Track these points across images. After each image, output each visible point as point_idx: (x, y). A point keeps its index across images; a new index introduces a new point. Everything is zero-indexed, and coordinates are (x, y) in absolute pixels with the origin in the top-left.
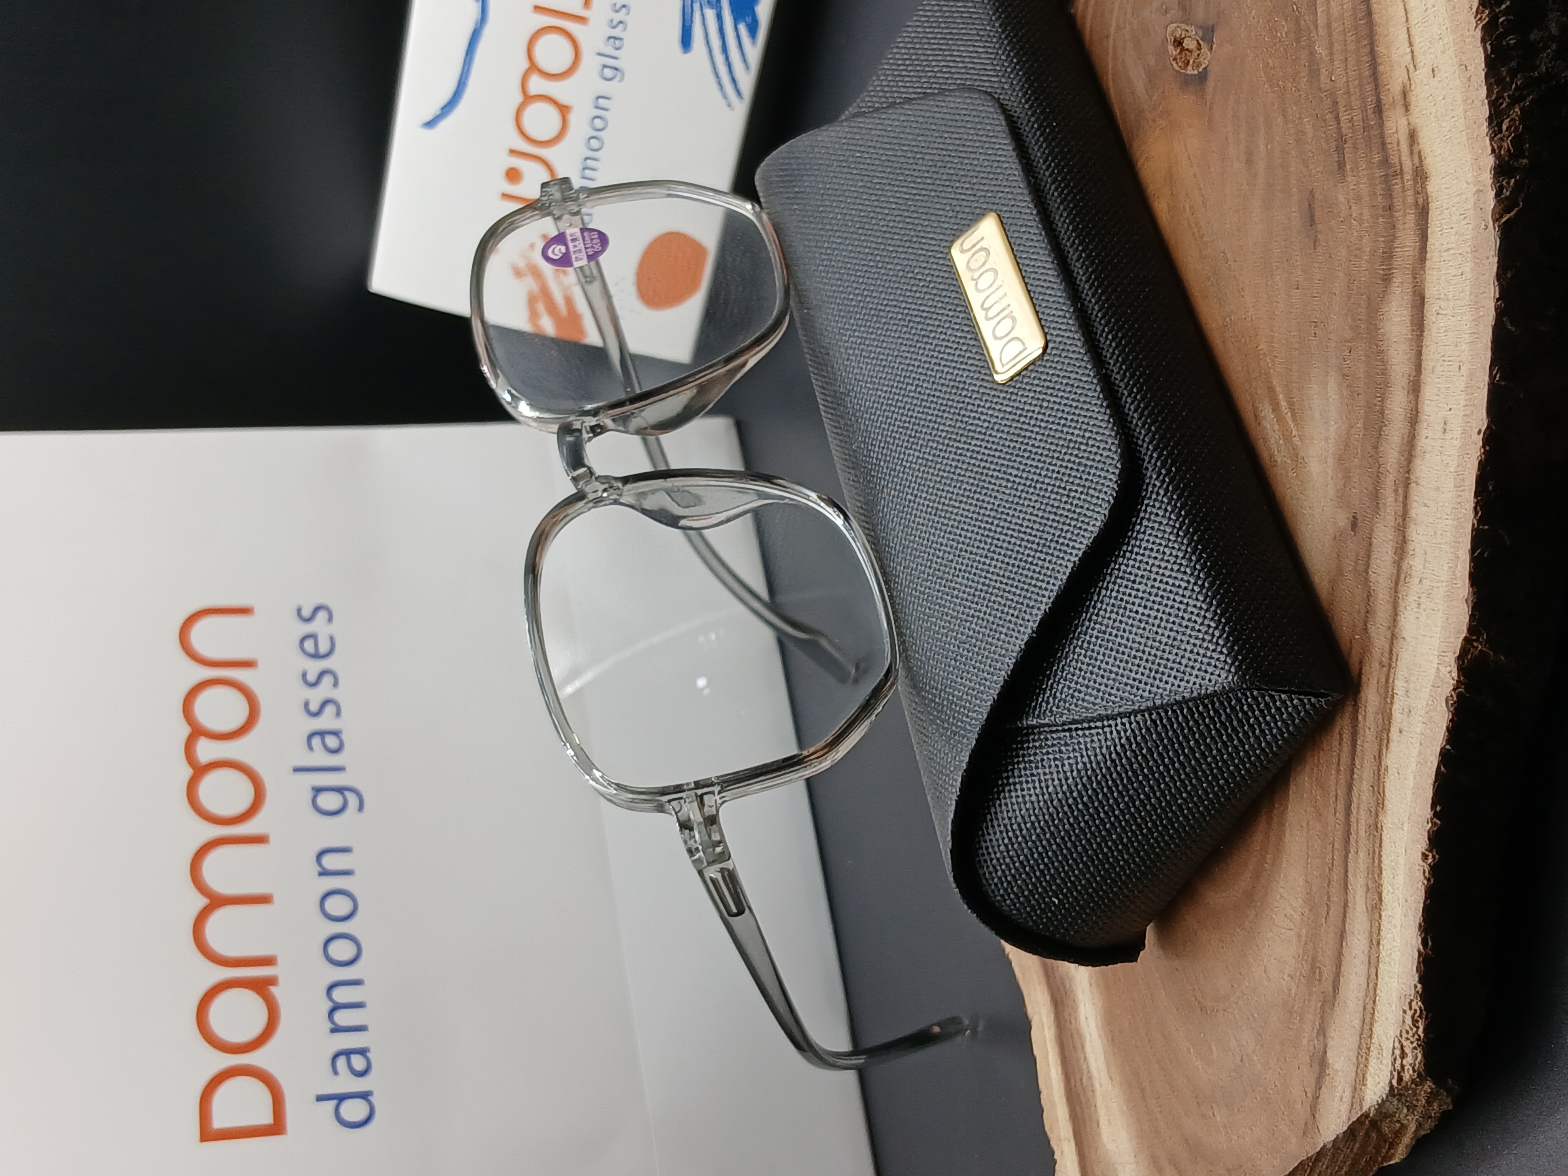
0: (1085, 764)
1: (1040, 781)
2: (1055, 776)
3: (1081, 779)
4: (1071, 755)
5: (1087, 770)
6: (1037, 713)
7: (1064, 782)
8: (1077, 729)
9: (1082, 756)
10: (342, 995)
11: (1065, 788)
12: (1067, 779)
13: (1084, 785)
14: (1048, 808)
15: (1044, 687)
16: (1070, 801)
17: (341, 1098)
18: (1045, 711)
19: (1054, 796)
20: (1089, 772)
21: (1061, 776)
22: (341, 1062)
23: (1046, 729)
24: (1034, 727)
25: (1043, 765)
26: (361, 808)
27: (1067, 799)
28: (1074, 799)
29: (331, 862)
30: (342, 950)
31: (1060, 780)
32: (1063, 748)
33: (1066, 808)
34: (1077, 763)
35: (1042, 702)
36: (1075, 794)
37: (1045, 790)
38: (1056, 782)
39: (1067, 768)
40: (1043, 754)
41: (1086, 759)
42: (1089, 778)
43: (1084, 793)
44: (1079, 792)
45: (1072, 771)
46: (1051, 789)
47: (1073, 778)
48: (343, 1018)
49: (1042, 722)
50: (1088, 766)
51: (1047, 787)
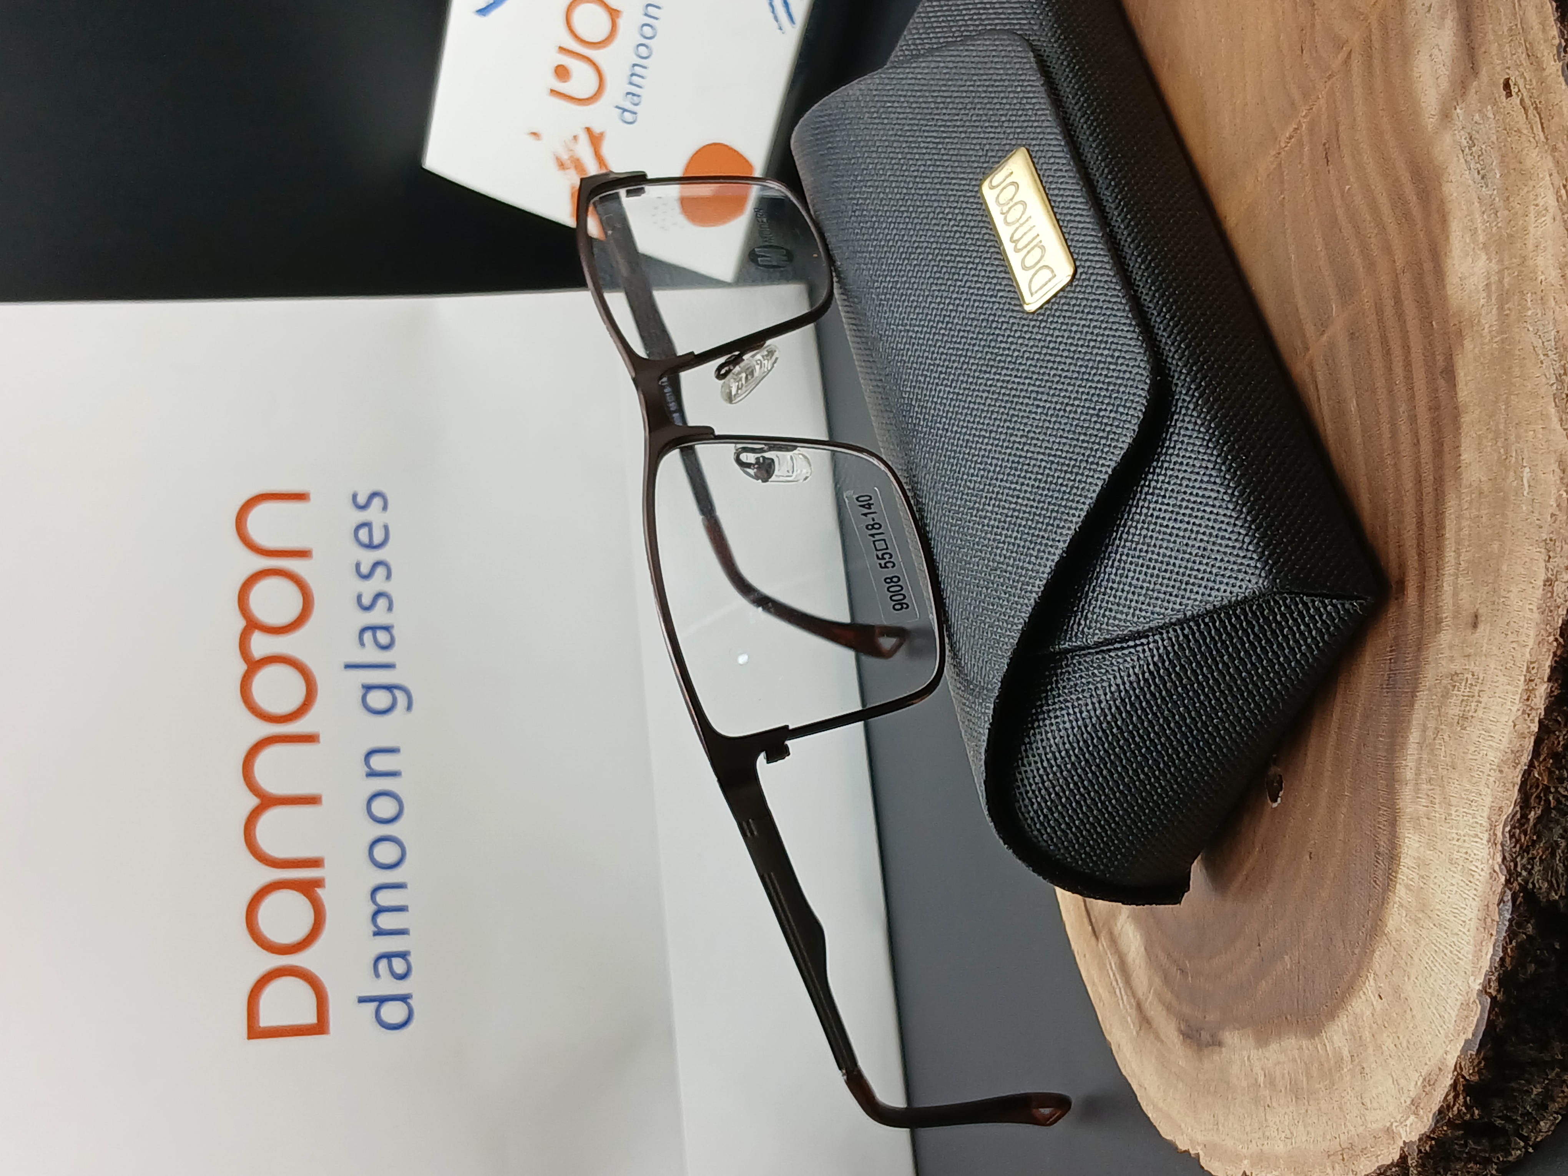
0: (1118, 685)
1: (1073, 707)
2: (1089, 701)
3: (1114, 701)
4: (1105, 678)
5: (1120, 692)
7: (1097, 705)
8: (1109, 650)
9: (1115, 678)
11: (1098, 712)
12: (1100, 702)
13: (1117, 708)
15: (1075, 609)
16: (1104, 725)
19: (1088, 721)
21: (1095, 700)
23: (1078, 653)
24: (1067, 651)
25: (1076, 690)
27: (1101, 724)
28: (1108, 723)
31: (1093, 703)
32: (1096, 671)
34: (1110, 686)
35: (1073, 624)
36: (1109, 718)
37: (1078, 715)
38: (1090, 707)
39: (1100, 692)
40: (1077, 679)
41: (1119, 681)
42: (1123, 700)
43: (1118, 716)
44: (1113, 716)
45: (1105, 694)
46: (1085, 714)
47: (1107, 701)
49: (1074, 644)
50: (1122, 687)
51: (1081, 712)
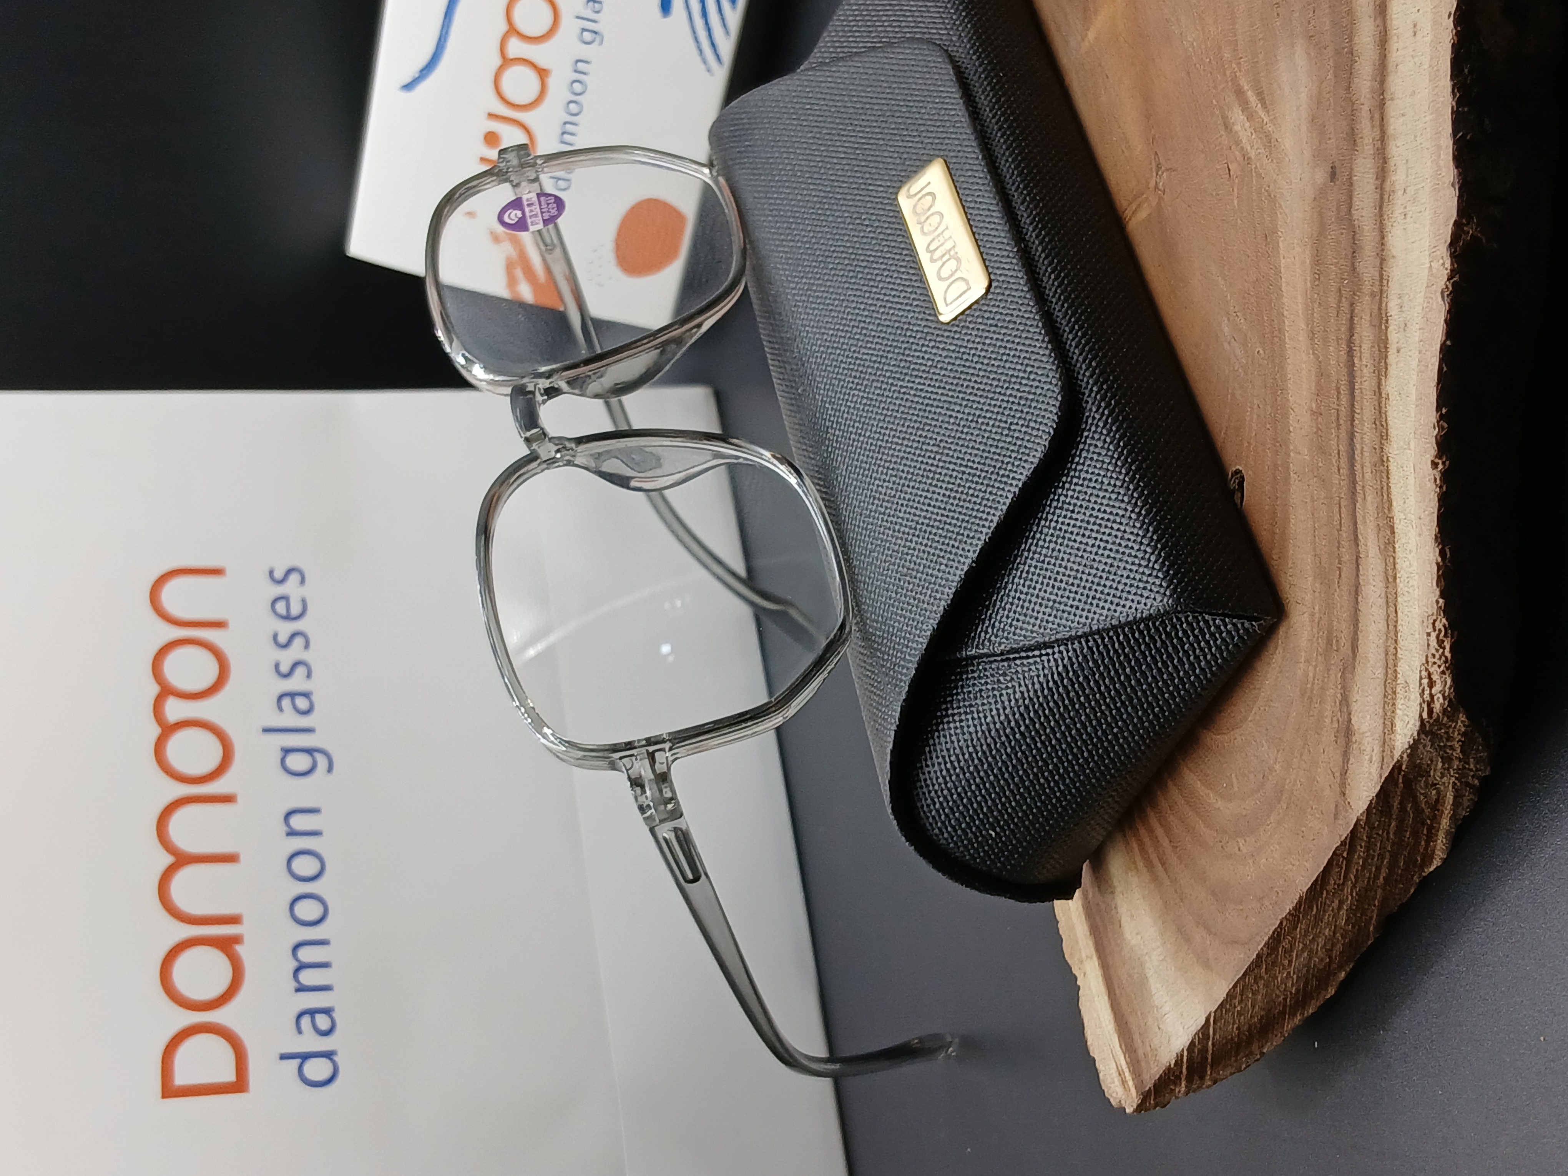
6: (976, 643)
10: (306, 955)
14: (986, 738)
17: (305, 1057)
18: (984, 641)
20: (1027, 702)
22: (306, 1021)
26: (330, 769)
29: (299, 822)
30: (308, 910)
33: (1003, 738)
48: (308, 977)
